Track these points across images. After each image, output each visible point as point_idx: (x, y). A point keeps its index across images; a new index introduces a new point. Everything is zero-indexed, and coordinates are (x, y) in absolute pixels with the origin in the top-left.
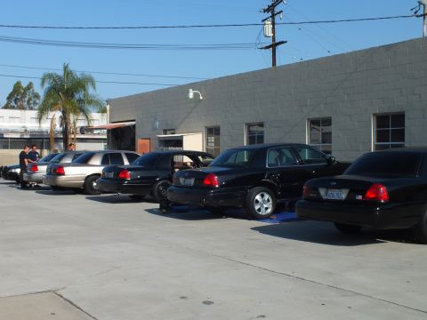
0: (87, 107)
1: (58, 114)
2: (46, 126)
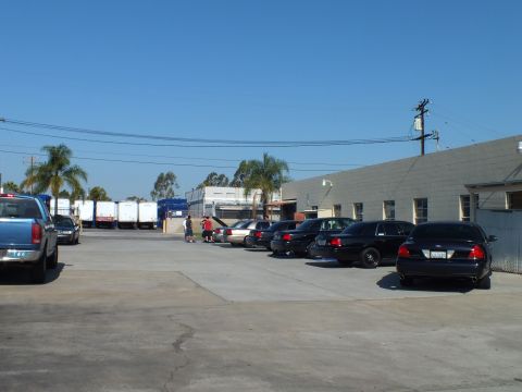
1: (259, 191)
2: (250, 200)
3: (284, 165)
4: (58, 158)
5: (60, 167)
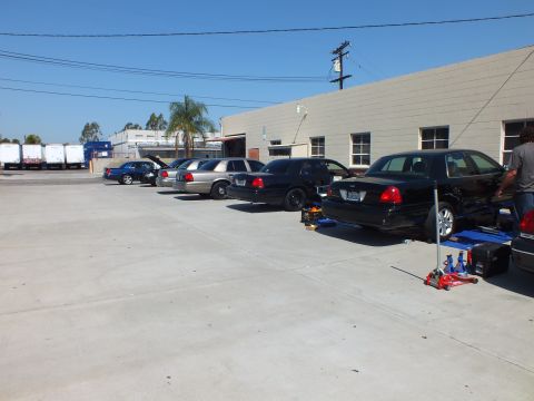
0: (203, 127)
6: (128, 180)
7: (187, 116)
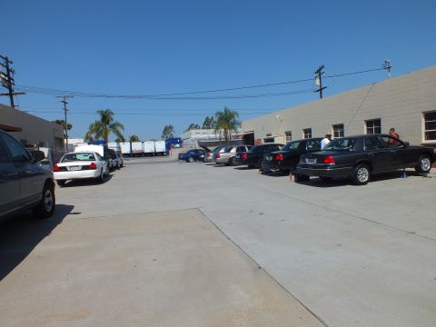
0: (236, 126)
1: (223, 130)
2: (218, 136)
3: (236, 113)
4: (106, 117)
5: (108, 123)
6: (191, 160)
7: (227, 120)
